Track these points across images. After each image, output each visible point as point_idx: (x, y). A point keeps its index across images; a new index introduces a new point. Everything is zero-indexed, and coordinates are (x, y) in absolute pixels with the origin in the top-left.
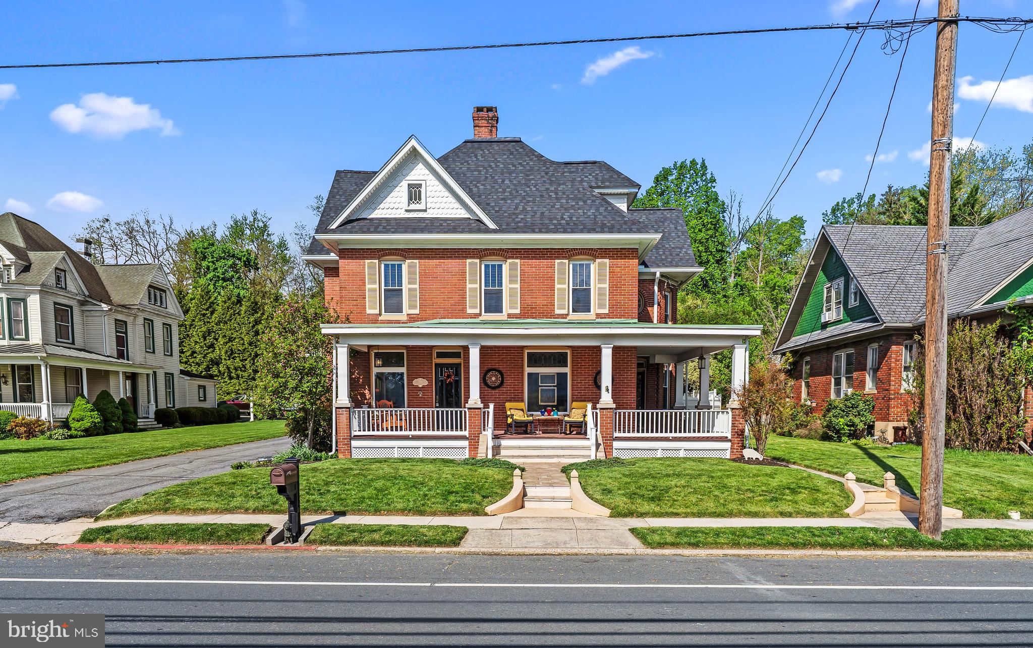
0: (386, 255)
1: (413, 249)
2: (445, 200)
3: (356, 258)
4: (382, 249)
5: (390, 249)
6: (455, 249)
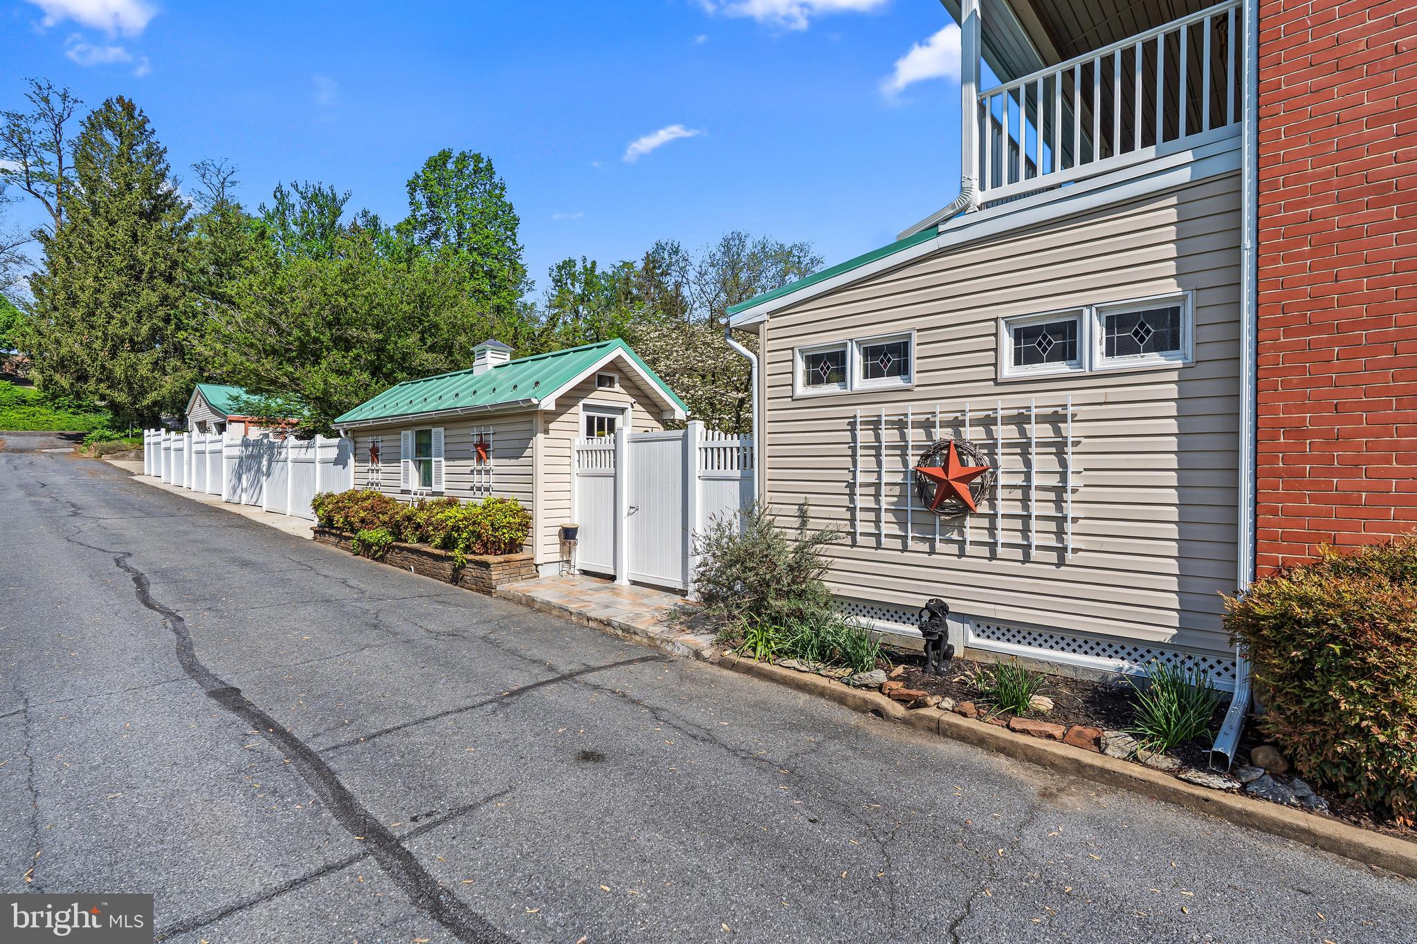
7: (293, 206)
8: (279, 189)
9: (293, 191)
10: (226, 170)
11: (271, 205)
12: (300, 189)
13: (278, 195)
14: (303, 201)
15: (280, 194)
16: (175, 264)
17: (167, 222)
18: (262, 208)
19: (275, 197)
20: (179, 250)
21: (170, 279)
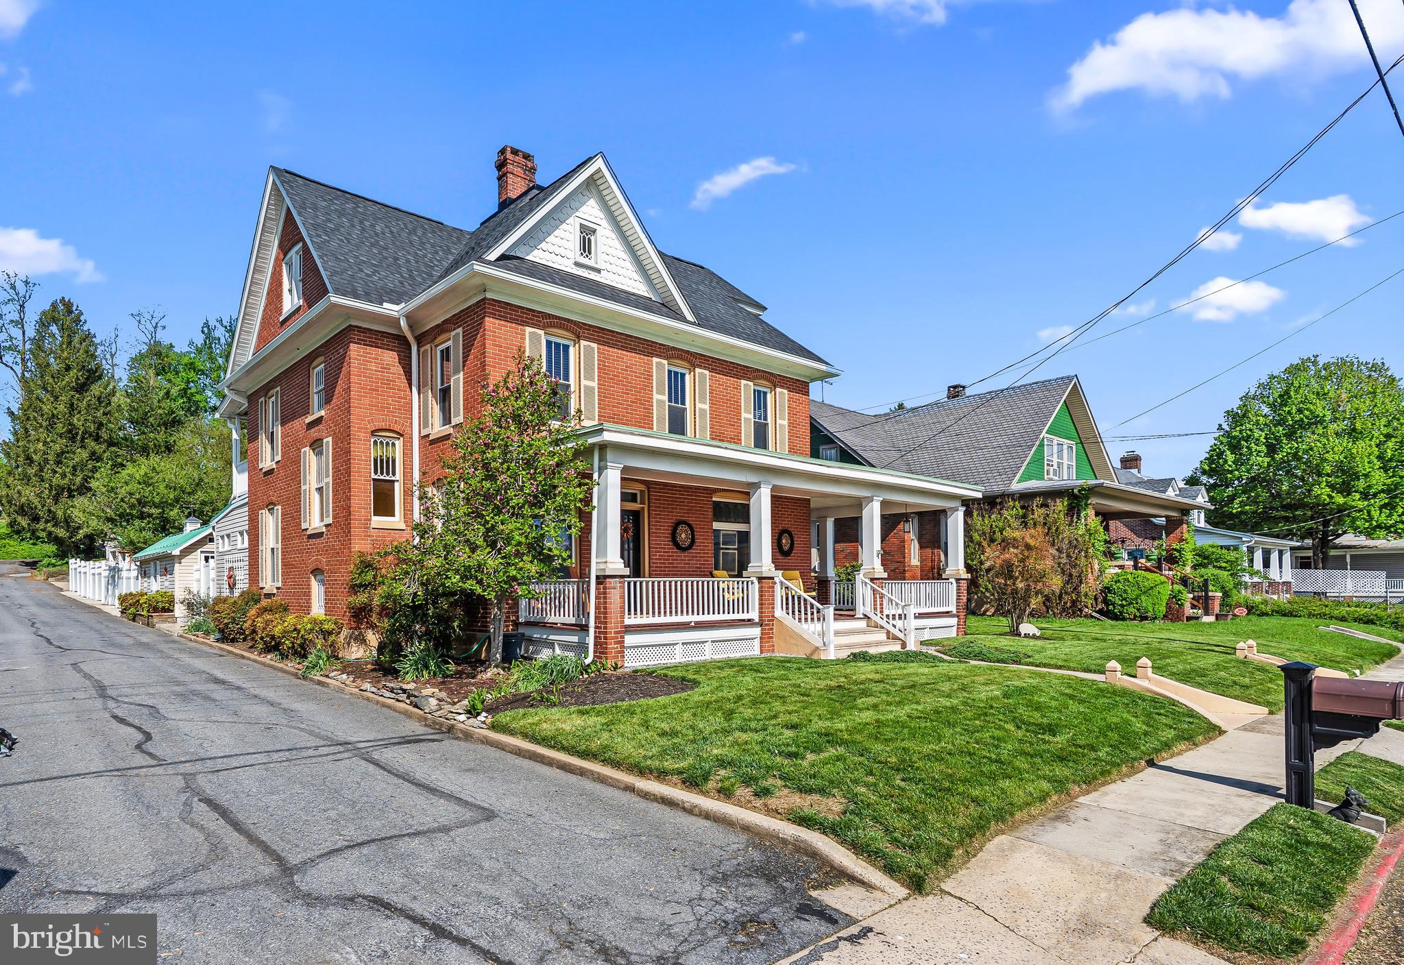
0: (555, 327)
1: (590, 326)
2: (621, 262)
3: (512, 321)
4: (549, 315)
5: (559, 318)
6: (640, 339)
7: (219, 339)
8: (206, 324)
9: (218, 325)
10: (158, 315)
11: (199, 340)
12: (225, 323)
13: (205, 329)
14: (227, 335)
15: (207, 330)
16: (101, 425)
17: (96, 389)
18: (191, 343)
19: (203, 332)
20: (105, 414)
21: (97, 438)
